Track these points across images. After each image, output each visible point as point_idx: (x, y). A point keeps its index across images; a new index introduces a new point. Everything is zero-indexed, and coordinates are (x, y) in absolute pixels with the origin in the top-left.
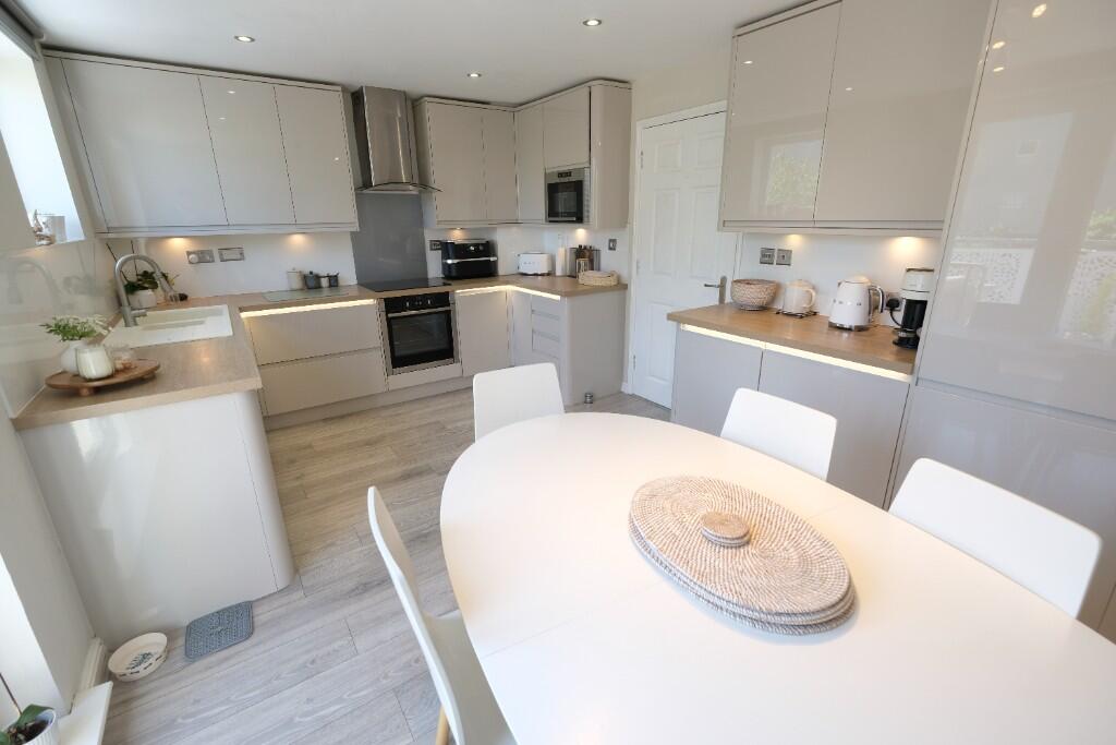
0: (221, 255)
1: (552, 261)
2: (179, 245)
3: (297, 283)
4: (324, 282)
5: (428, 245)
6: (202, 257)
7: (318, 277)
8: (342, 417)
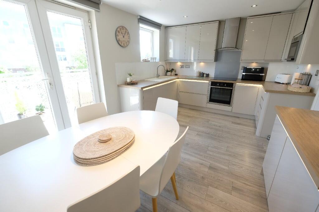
0: (186, 66)
1: (291, 78)
2: (179, 64)
3: (198, 75)
4: (205, 75)
5: (241, 67)
6: (182, 67)
7: (204, 74)
8: (193, 109)
